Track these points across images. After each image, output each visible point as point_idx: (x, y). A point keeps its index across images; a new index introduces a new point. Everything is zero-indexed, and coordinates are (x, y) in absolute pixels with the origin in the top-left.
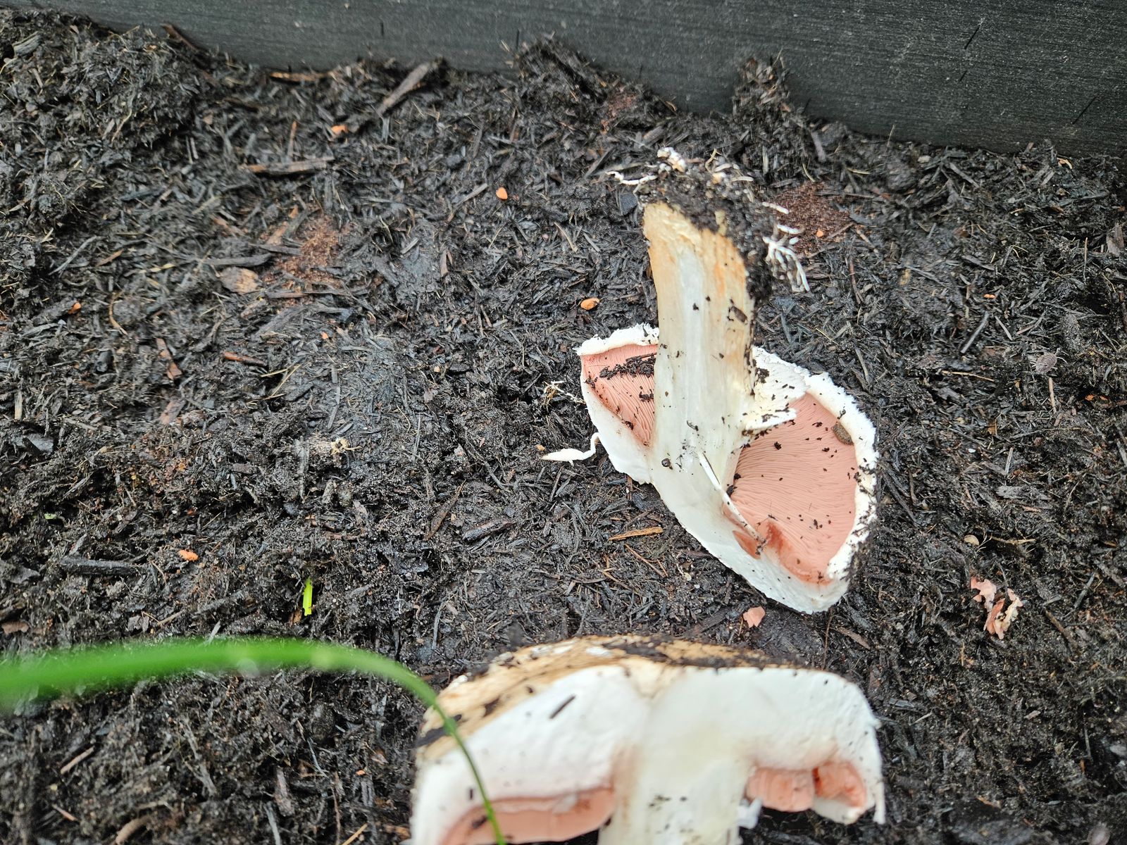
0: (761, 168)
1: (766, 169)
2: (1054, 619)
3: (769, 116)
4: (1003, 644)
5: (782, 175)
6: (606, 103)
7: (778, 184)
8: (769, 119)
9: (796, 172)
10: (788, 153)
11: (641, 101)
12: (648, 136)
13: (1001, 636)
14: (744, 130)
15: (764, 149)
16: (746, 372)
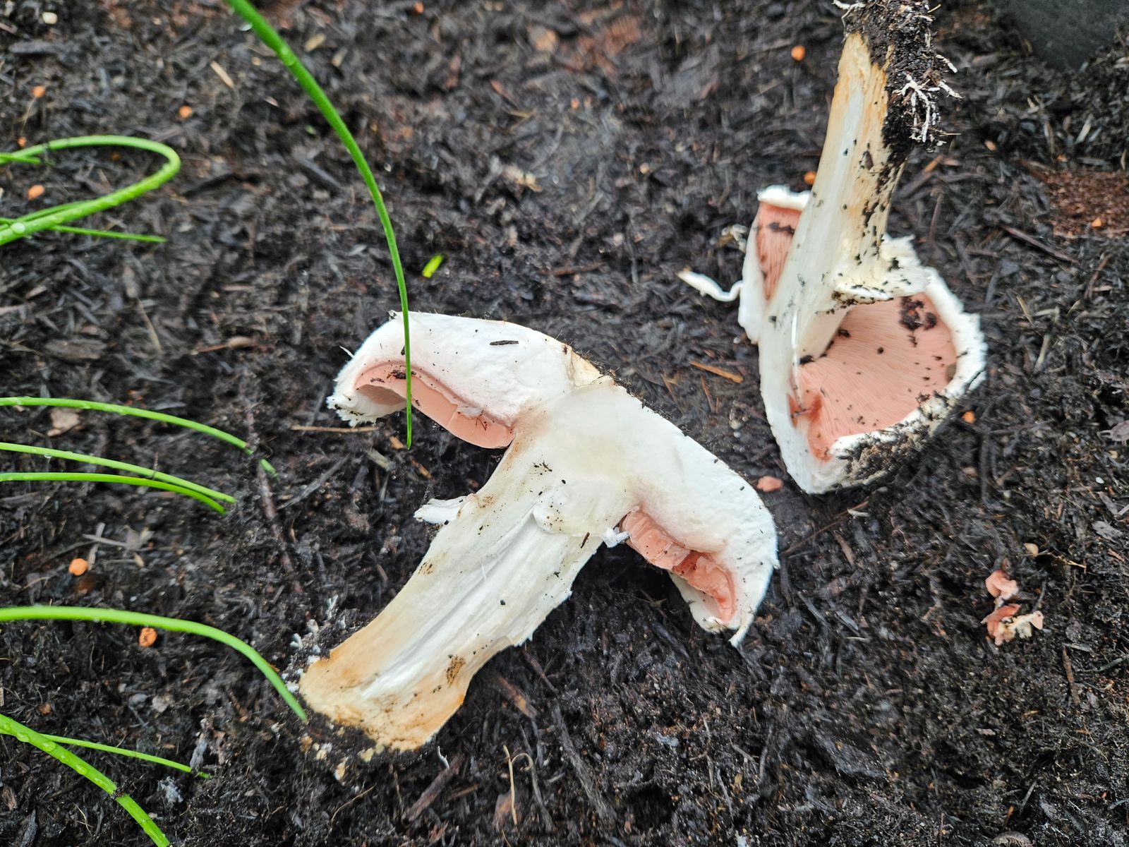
0: (1076, 135)
1: (1081, 137)
2: (1068, 664)
3: (1113, 84)
4: (996, 651)
5: (1096, 152)
6: (954, 14)
7: (1087, 160)
8: (1112, 87)
9: (1113, 155)
10: (1114, 131)
11: (993, 24)
12: (979, 60)
13: (999, 642)
14: (1082, 91)
15: (1091, 117)
16: (860, 234)
